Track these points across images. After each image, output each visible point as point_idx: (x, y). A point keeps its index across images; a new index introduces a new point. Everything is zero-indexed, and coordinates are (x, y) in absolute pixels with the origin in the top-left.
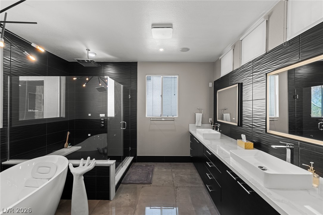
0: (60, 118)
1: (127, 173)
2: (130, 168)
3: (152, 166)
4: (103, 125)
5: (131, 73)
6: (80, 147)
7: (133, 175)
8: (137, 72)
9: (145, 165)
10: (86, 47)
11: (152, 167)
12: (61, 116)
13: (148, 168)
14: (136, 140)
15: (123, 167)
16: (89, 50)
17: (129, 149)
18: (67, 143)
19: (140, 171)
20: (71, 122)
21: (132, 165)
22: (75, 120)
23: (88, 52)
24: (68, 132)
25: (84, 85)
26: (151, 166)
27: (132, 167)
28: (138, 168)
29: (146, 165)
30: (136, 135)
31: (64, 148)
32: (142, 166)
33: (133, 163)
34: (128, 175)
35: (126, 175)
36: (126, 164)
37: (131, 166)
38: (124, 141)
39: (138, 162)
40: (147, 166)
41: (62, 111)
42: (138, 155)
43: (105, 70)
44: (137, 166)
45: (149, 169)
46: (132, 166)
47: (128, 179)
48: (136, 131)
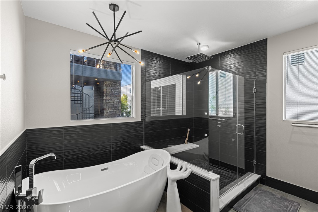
0: (183, 115)
1: (246, 197)
2: (252, 190)
3: (295, 204)
4: (220, 126)
5: (256, 58)
6: (197, 146)
7: (254, 204)
8: (266, 54)
9: (279, 196)
10: (197, 41)
11: (295, 206)
12: (183, 114)
13: (285, 203)
14: (265, 153)
15: (240, 186)
16: (200, 44)
17: (252, 163)
18: (187, 139)
19: (267, 202)
20: (191, 119)
21: (257, 186)
22: (194, 118)
23: (199, 46)
24: (189, 129)
25: (199, 83)
26: (292, 202)
27: (255, 190)
28: (266, 197)
29: (281, 197)
30: (265, 145)
31: (185, 143)
32: (274, 195)
33: (260, 184)
34: (247, 200)
35: (242, 199)
36: (244, 182)
37: (254, 188)
38: (246, 150)
39: (267, 185)
40: (283, 199)
41: (184, 109)
42: (268, 175)
43: (222, 62)
44: (265, 191)
45: (287, 207)
46: (257, 189)
47: (244, 207)
48: (265, 139)
